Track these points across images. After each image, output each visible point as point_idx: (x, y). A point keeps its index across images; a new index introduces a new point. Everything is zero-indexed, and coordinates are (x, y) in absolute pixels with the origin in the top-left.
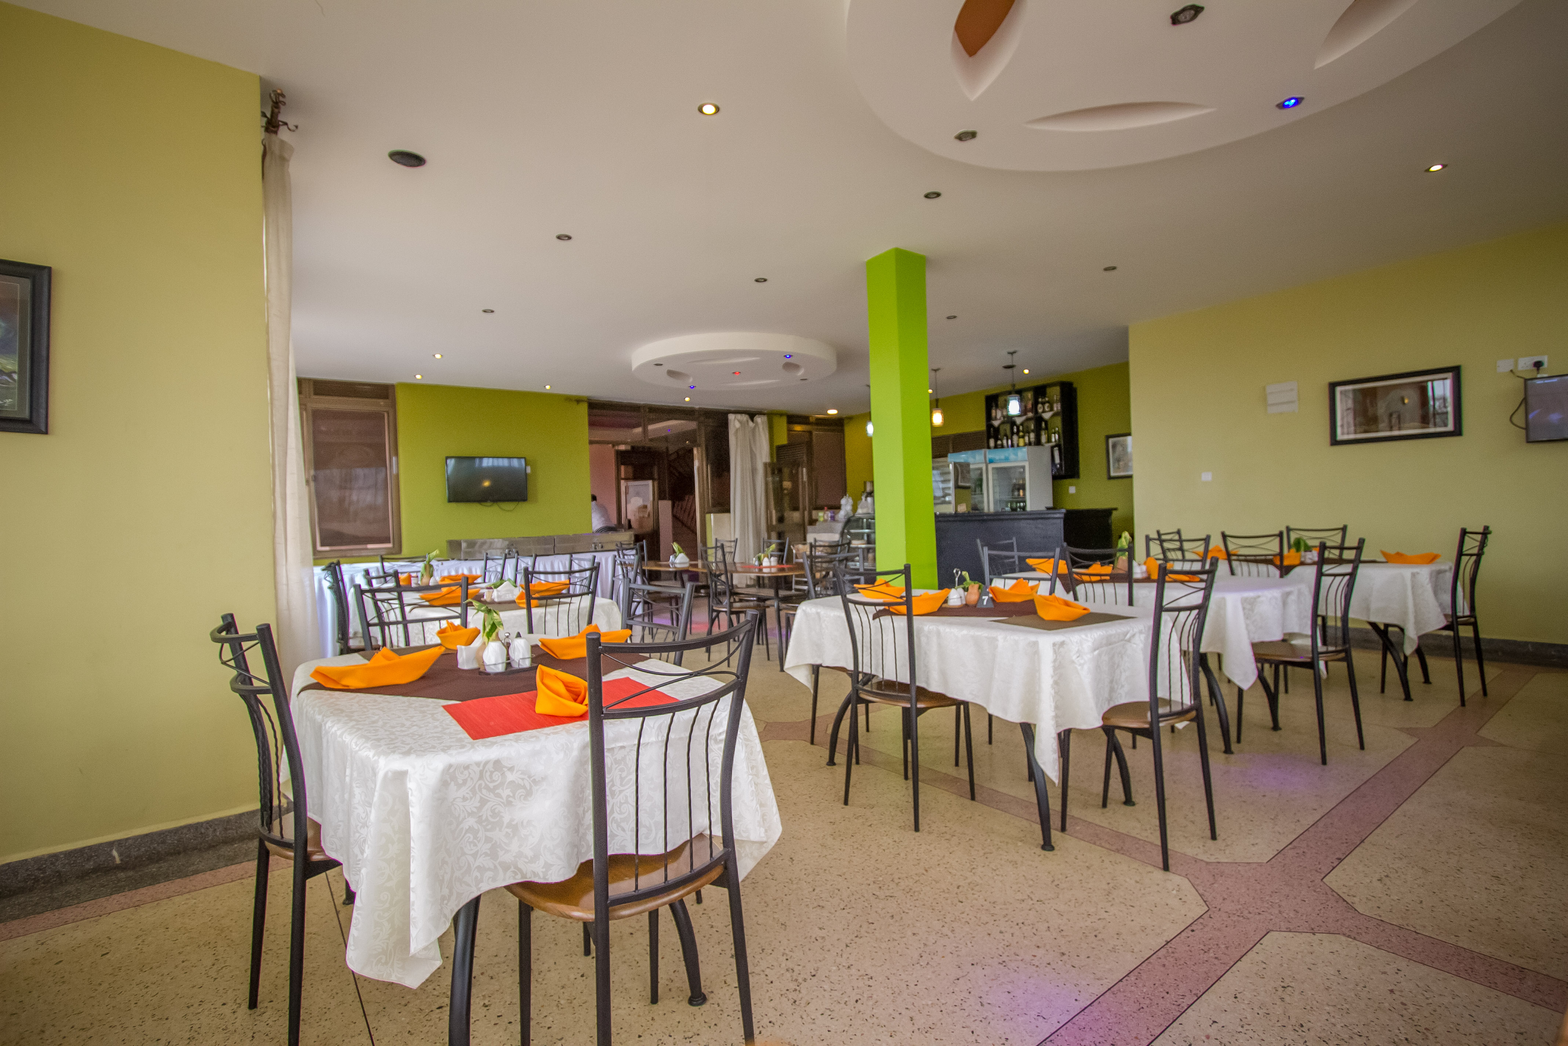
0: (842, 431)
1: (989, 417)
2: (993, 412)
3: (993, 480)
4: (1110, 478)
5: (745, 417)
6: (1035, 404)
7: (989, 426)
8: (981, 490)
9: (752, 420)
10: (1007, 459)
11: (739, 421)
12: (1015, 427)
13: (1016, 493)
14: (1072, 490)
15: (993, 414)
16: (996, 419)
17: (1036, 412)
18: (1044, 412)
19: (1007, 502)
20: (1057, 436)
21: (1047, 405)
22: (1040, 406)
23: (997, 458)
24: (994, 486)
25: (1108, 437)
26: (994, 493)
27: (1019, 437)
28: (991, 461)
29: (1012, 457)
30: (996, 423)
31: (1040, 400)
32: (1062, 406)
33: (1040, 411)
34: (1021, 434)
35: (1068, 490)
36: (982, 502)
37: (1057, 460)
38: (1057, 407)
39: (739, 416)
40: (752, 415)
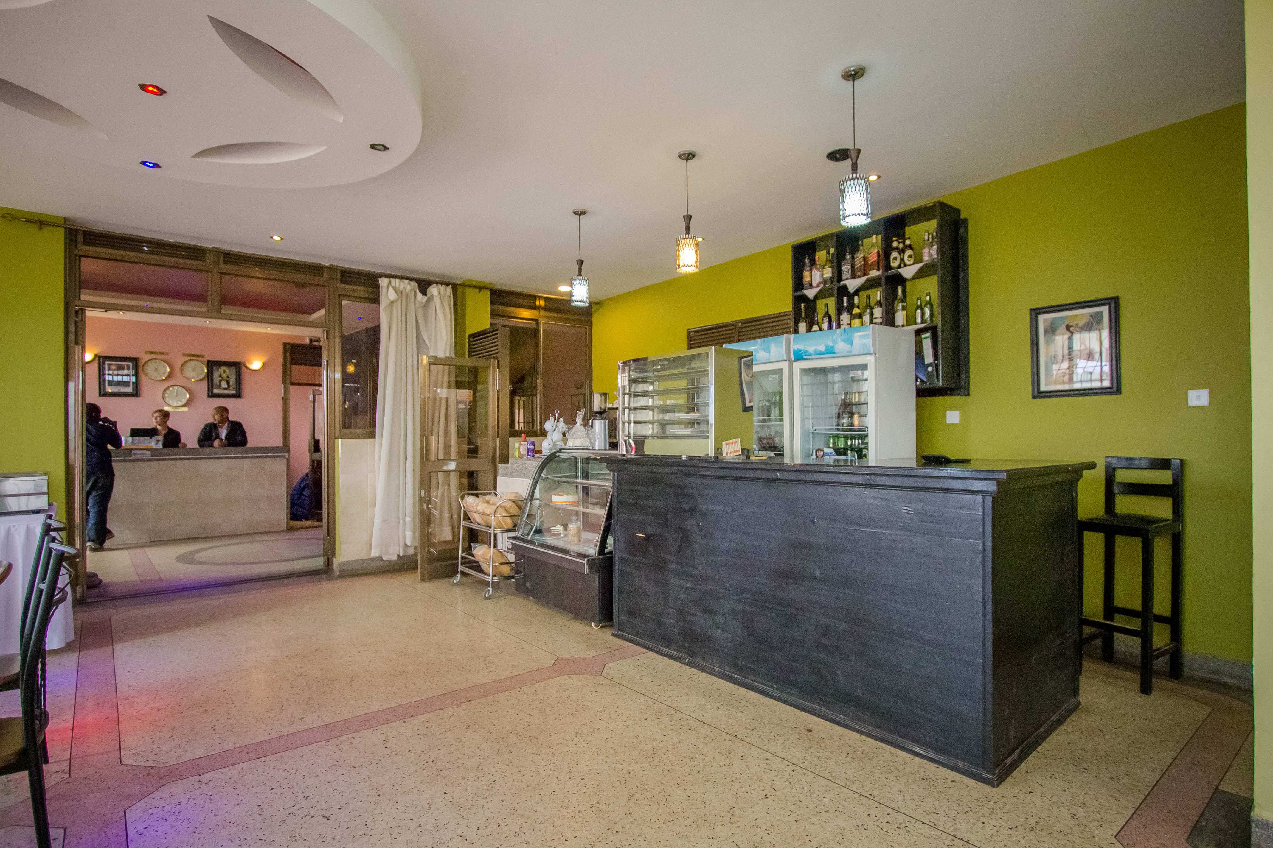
0: (590, 323)
1: (798, 284)
2: (806, 274)
3: (802, 396)
4: (1038, 394)
5: (408, 286)
6: (887, 250)
7: (799, 299)
8: (781, 414)
9: (424, 293)
10: (830, 352)
11: (395, 289)
12: (845, 299)
13: (846, 421)
14: (953, 417)
15: (806, 279)
16: (811, 286)
17: (888, 267)
18: (902, 264)
19: (829, 436)
20: (927, 311)
21: (909, 252)
22: (894, 254)
23: (811, 349)
24: (803, 407)
25: (1036, 312)
26: (803, 419)
27: (853, 317)
28: (799, 357)
29: (841, 346)
30: (810, 293)
31: (895, 244)
32: (941, 252)
33: (894, 264)
34: (856, 311)
35: (945, 417)
36: (781, 435)
37: (929, 358)
38: (930, 254)
39: (396, 282)
40: (424, 285)
